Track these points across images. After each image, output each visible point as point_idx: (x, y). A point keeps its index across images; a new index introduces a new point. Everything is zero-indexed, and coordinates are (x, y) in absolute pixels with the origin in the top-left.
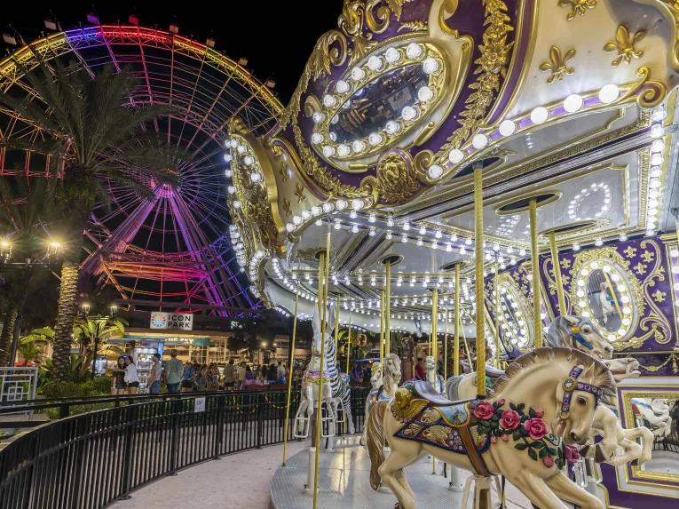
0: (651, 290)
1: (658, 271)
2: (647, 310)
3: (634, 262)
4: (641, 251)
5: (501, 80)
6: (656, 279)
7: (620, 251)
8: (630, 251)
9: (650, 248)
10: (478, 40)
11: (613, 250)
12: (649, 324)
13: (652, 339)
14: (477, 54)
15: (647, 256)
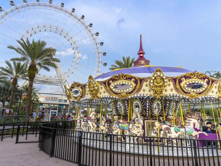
0: (144, 107)
1: (145, 104)
2: (143, 110)
3: (142, 102)
4: (143, 101)
5: (138, 90)
6: (144, 105)
7: (140, 100)
8: (141, 100)
9: (144, 100)
10: (136, 85)
11: (139, 100)
12: (143, 112)
13: (143, 114)
14: (136, 86)
15: (144, 101)
